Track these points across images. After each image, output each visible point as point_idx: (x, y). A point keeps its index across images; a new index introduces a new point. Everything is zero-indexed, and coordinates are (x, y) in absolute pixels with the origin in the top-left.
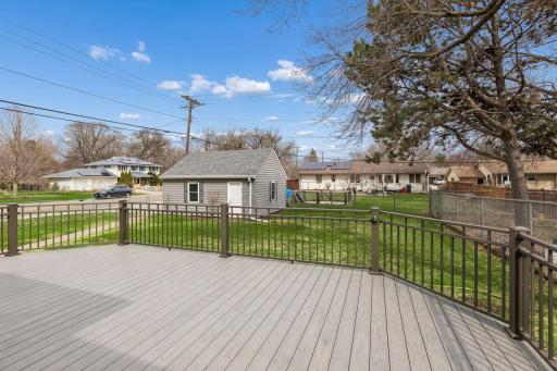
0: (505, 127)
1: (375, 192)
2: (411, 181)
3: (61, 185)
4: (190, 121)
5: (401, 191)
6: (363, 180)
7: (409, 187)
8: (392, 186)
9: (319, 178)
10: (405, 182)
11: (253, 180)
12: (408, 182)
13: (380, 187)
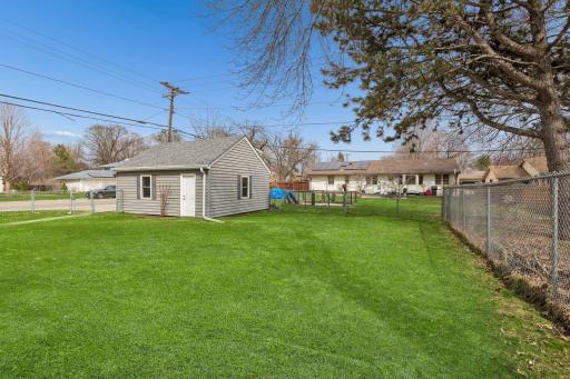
0: (540, 84)
1: (392, 195)
2: (438, 182)
3: (70, 186)
4: (172, 112)
5: (425, 194)
6: (382, 181)
7: (434, 189)
8: (413, 188)
9: (331, 179)
10: (429, 183)
11: (206, 170)
12: (433, 184)
13: (399, 189)
